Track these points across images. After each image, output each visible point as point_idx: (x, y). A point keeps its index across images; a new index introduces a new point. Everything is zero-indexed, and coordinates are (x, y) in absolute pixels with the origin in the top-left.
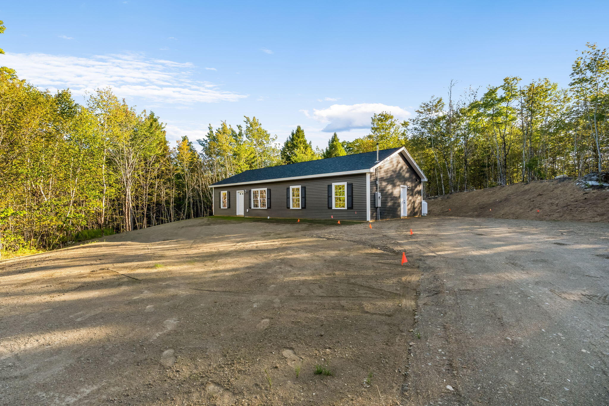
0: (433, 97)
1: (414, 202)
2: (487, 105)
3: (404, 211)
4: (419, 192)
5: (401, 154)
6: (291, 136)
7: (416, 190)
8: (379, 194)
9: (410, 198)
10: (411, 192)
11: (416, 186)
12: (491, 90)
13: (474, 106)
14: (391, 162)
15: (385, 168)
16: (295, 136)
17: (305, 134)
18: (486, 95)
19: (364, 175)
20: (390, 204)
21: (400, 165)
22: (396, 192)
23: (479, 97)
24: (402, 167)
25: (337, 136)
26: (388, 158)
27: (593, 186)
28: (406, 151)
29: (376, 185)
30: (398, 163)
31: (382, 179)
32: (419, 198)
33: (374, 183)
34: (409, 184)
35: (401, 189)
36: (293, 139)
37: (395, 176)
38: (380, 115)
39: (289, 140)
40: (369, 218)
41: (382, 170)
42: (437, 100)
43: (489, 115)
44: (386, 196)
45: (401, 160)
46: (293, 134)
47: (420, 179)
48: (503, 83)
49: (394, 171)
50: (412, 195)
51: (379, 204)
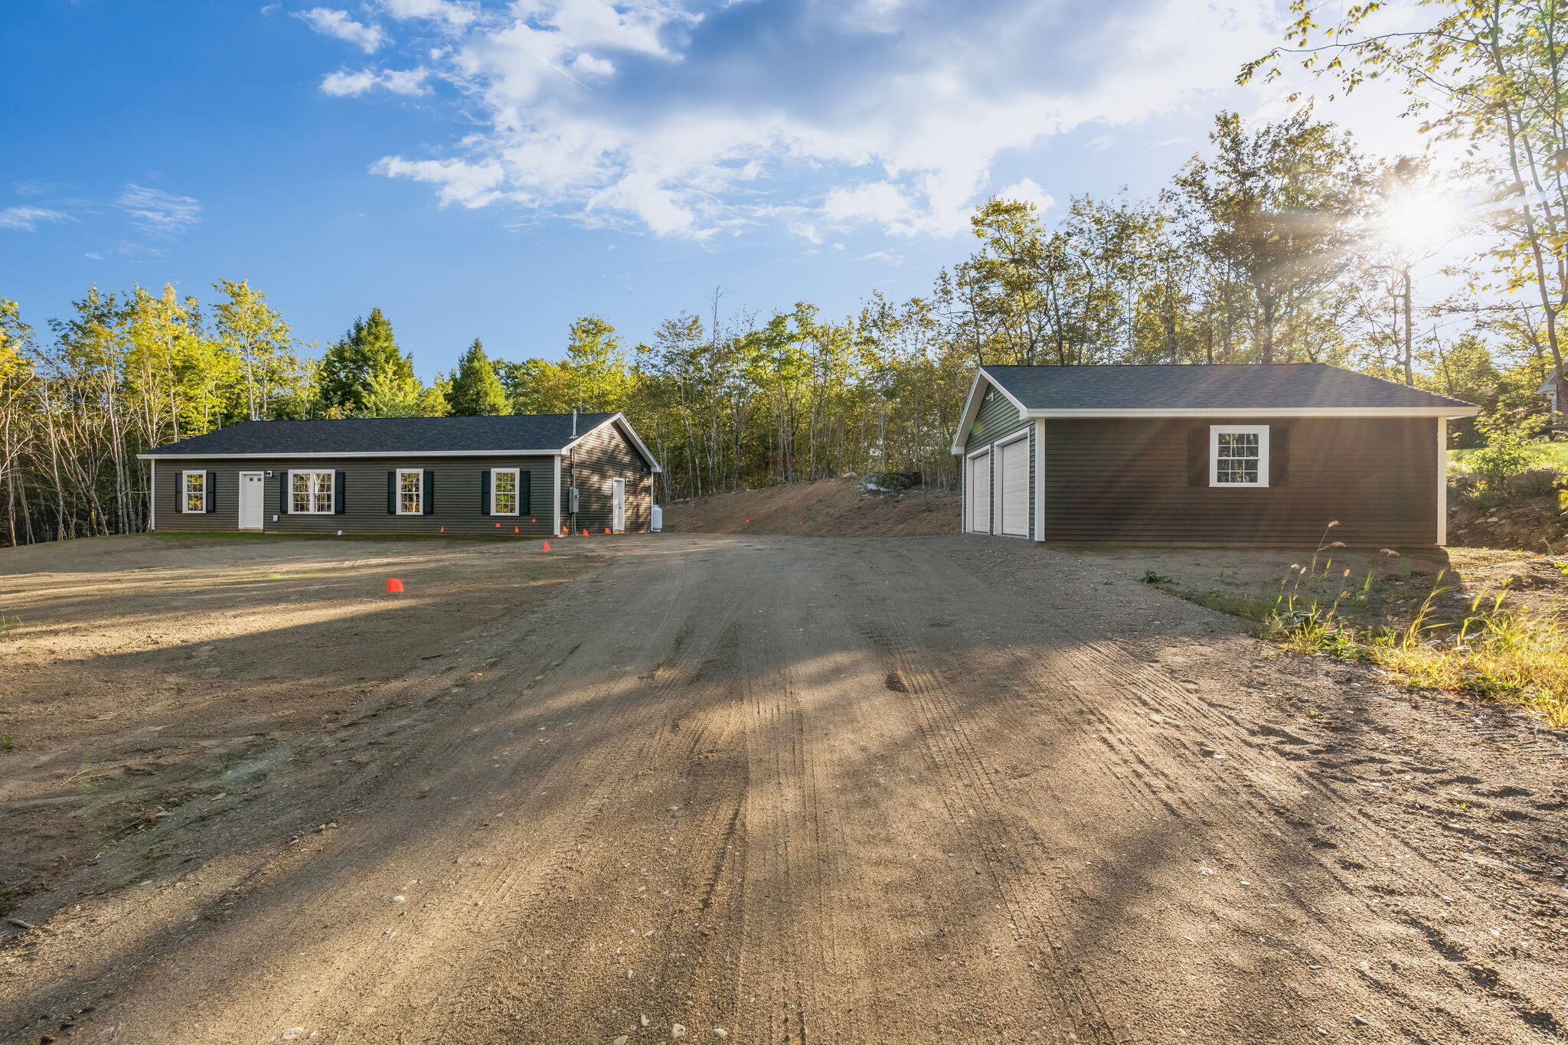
0: (683, 312)
1: (638, 506)
2: (771, 343)
3: (619, 521)
4: (647, 490)
5: (617, 425)
6: (353, 332)
7: (642, 485)
8: (576, 492)
9: (631, 499)
10: (633, 489)
11: (641, 479)
12: (778, 317)
13: (753, 341)
14: (599, 436)
15: (588, 447)
16: (364, 333)
17: (393, 332)
18: (771, 324)
19: (552, 457)
20: (595, 506)
21: (614, 443)
22: (607, 486)
23: (761, 325)
24: (617, 446)
25: (483, 348)
26: (594, 431)
27: (871, 491)
28: (624, 421)
29: (572, 476)
30: (612, 438)
31: (582, 465)
32: (647, 499)
33: (567, 471)
34: (629, 474)
35: (615, 484)
36: (357, 341)
37: (605, 458)
38: (585, 320)
39: (346, 340)
40: (557, 531)
41: (583, 451)
42: (691, 319)
43: (774, 360)
44: (590, 494)
45: (616, 434)
46: (359, 329)
47: (649, 467)
48: (794, 310)
49: (604, 452)
50: (635, 493)
51: (576, 509)
